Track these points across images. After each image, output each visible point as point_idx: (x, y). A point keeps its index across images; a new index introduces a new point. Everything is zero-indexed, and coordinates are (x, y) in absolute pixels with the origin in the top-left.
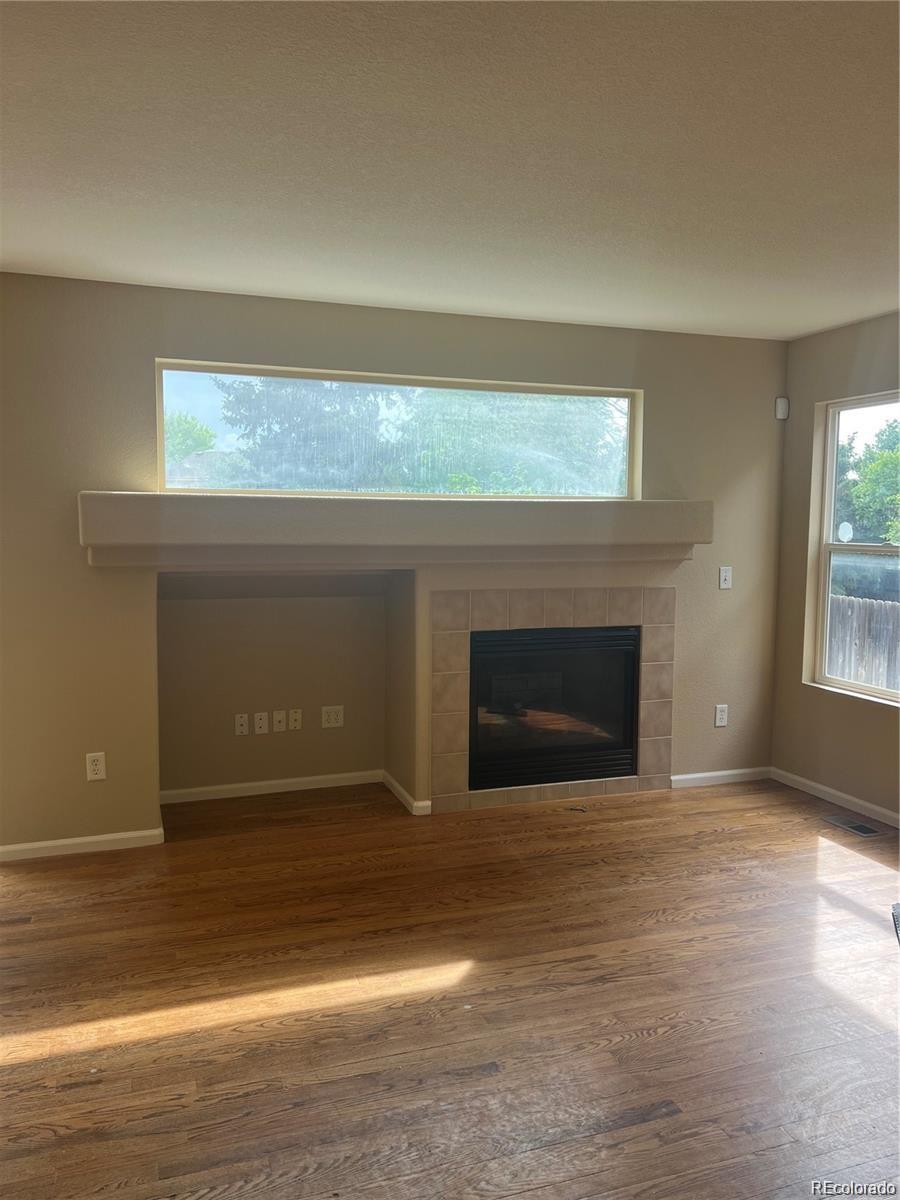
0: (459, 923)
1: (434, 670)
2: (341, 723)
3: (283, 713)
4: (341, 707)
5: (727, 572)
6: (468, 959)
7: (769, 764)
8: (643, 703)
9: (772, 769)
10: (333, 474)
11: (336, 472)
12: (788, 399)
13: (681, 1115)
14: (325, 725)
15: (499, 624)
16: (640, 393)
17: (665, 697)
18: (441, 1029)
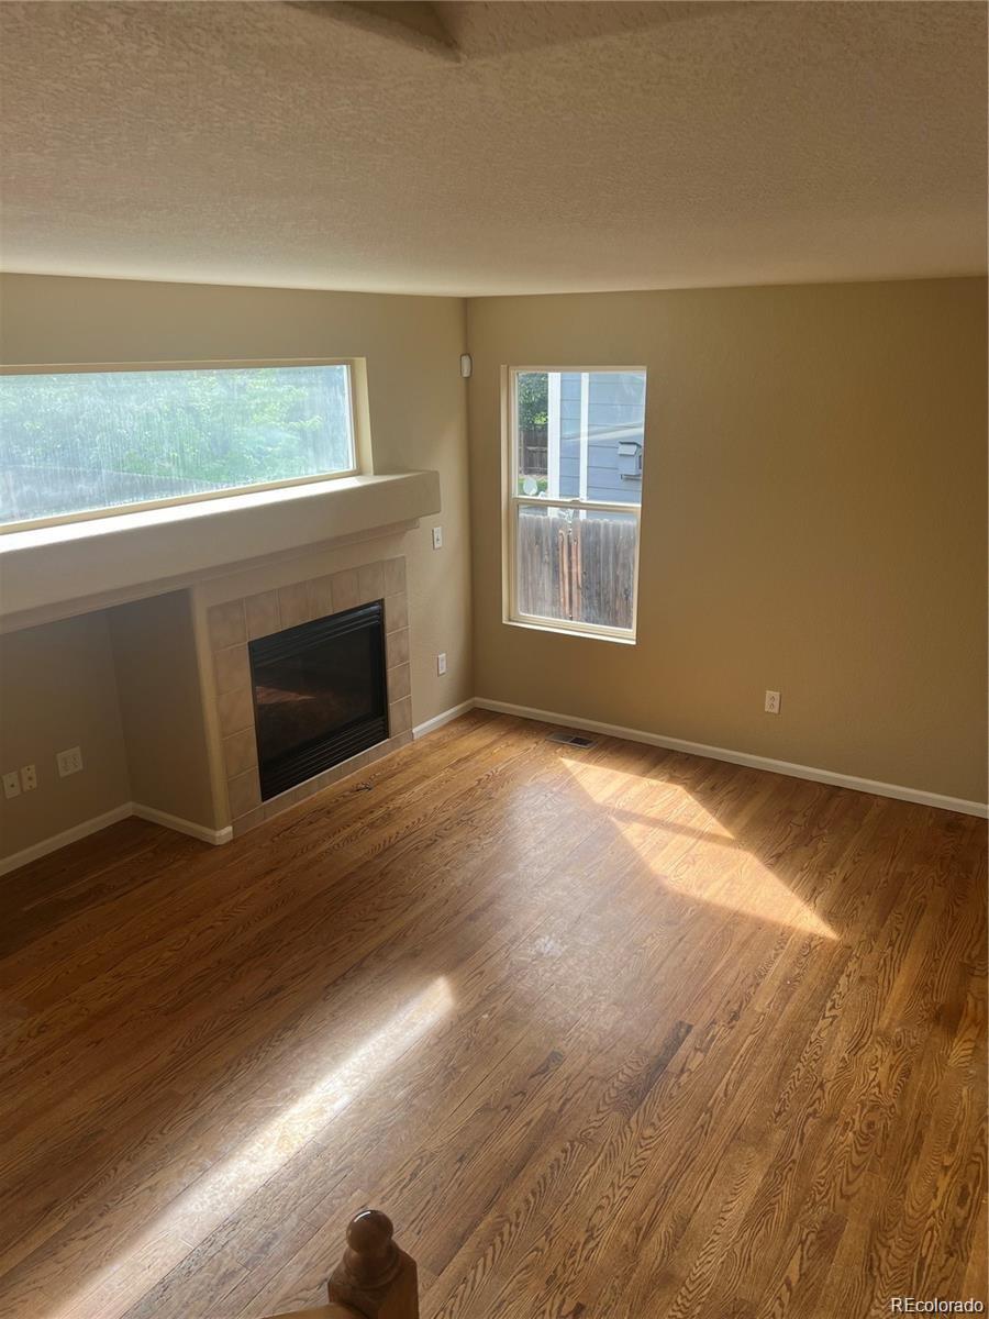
0: (393, 944)
1: (219, 693)
2: (81, 767)
3: (14, 775)
4: (78, 748)
5: (438, 532)
6: (438, 975)
7: (474, 696)
8: (390, 671)
9: (476, 699)
10: (81, 490)
11: (84, 487)
12: (469, 355)
13: (694, 1028)
14: (63, 774)
15: (272, 628)
16: (362, 363)
17: (404, 658)
18: (489, 1044)
